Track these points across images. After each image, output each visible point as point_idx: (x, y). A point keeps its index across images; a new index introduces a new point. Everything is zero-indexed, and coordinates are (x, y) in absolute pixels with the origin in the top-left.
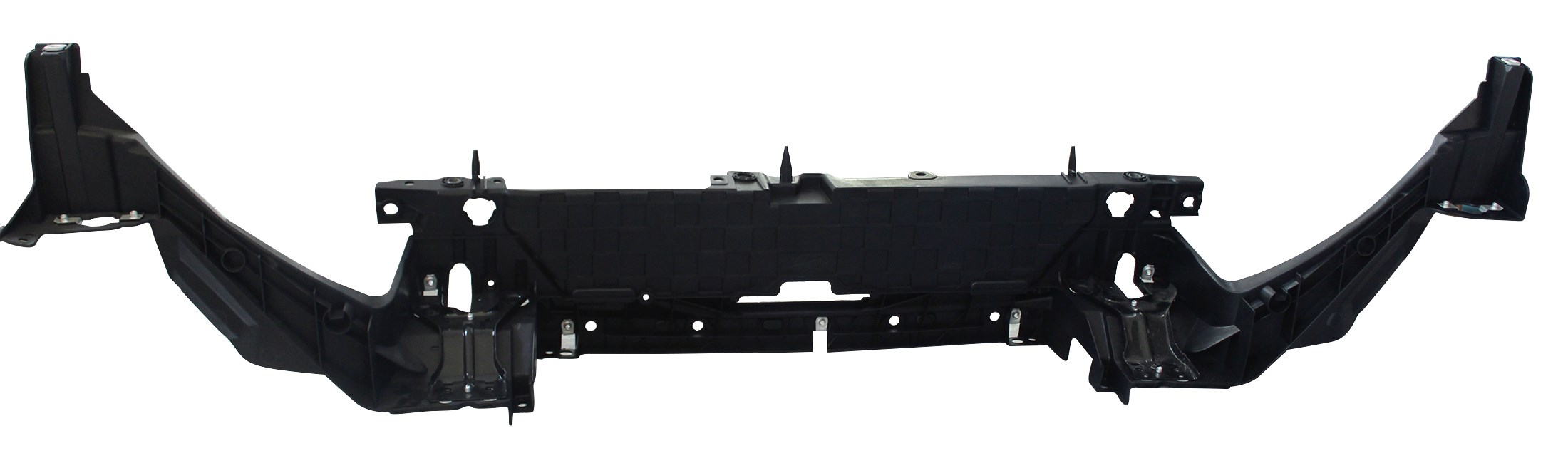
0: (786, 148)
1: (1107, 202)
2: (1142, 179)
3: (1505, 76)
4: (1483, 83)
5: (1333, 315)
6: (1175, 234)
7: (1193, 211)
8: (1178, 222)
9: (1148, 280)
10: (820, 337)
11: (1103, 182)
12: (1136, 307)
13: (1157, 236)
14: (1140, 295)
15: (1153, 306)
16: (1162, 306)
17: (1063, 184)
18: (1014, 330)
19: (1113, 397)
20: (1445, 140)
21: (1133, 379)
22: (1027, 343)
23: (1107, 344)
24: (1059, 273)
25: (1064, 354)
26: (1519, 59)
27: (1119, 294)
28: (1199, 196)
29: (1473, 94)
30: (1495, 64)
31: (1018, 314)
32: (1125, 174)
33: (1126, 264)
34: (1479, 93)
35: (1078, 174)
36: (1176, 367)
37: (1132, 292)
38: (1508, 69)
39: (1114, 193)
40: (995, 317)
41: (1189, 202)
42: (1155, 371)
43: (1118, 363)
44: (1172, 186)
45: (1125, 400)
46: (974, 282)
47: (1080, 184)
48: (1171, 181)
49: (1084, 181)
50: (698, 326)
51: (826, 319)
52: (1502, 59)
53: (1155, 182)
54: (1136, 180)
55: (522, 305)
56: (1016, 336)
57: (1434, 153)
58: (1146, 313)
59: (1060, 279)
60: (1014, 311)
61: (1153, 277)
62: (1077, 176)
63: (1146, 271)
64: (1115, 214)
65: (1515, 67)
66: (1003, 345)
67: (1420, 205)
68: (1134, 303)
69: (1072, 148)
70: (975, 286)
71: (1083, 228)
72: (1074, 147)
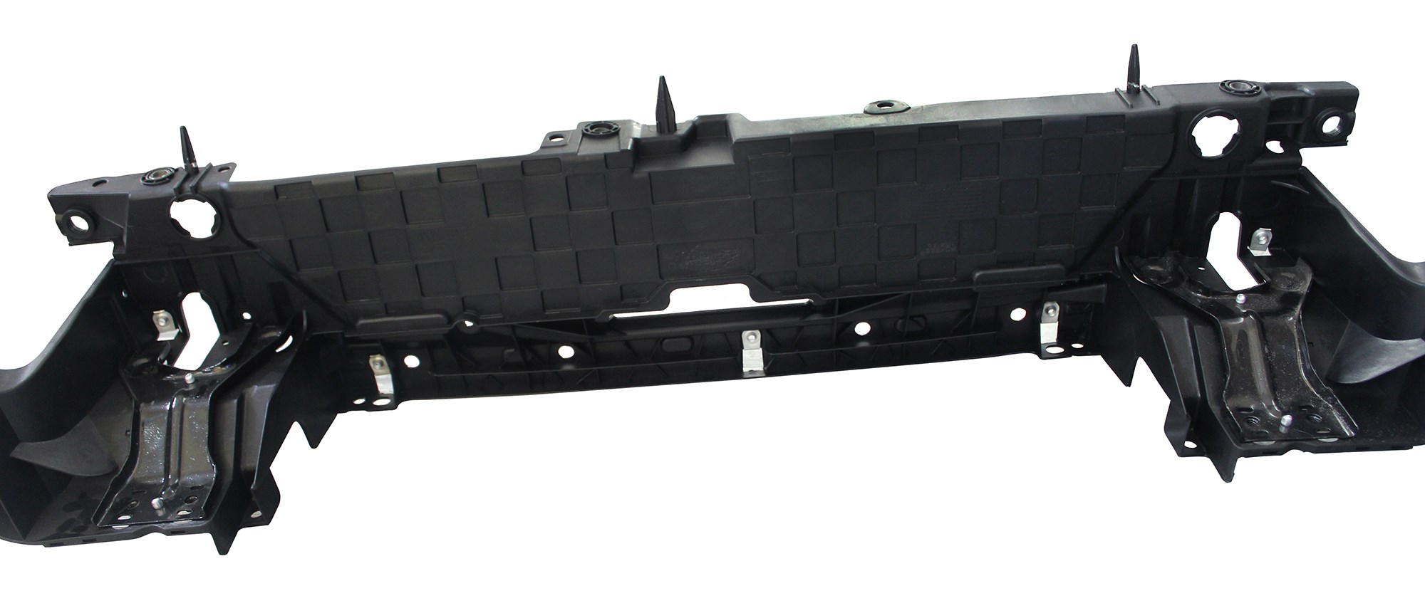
0: (662, 80)
1: (1194, 133)
2: (1253, 91)
6: (1306, 178)
7: (1339, 139)
8: (1314, 159)
9: (1261, 251)
10: (753, 356)
11: (1186, 100)
12: (1244, 305)
13: (1277, 182)
14: (1251, 282)
15: (1272, 302)
16: (1289, 301)
17: (1118, 107)
18: (1049, 332)
19: (1205, 465)
21: (1241, 441)
22: (1069, 353)
23: (1195, 374)
24: (1116, 249)
25: (1126, 377)
27: (1214, 283)
28: (1350, 114)
31: (1055, 309)
32: (1223, 84)
33: (1226, 229)
35: (1144, 89)
36: (1316, 411)
37: (1238, 277)
39: (1205, 118)
40: (1018, 314)
41: (1331, 125)
42: (1278, 422)
43: (1215, 409)
44: (1303, 100)
45: (1227, 474)
46: (979, 270)
47: (1146, 106)
48: (1302, 91)
49: (1154, 100)
50: (566, 352)
51: (758, 333)
53: (1276, 95)
54: (1242, 94)
55: (278, 351)
56: (1054, 339)
58: (1260, 316)
59: (1117, 260)
60: (1047, 305)
61: (1269, 247)
62: (1142, 93)
63: (1258, 238)
64: (1207, 152)
66: (1031, 358)
68: (1241, 299)
69: (1133, 47)
70: (980, 276)
71: (1153, 179)
72: (1137, 45)
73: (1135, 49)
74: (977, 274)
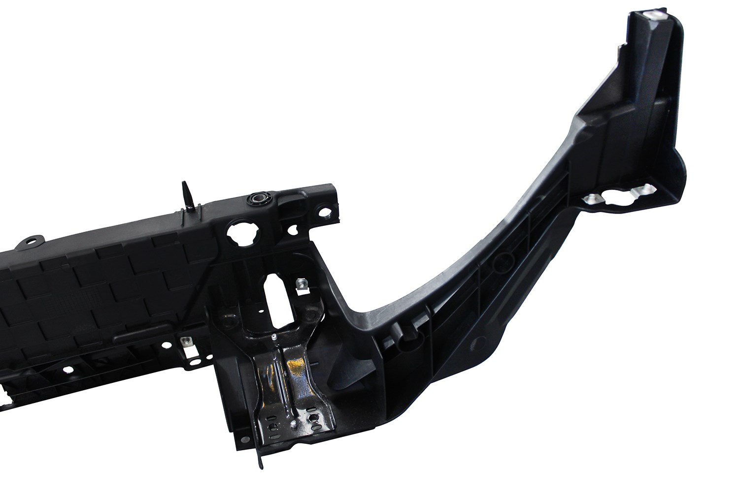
3: (650, 35)
4: (623, 46)
5: (475, 341)
7: (334, 219)
9: (304, 290)
11: (220, 215)
12: (276, 342)
13: (297, 253)
18: (191, 351)
20: (582, 125)
22: (203, 363)
24: (205, 307)
26: (664, 10)
28: (335, 204)
29: (611, 63)
30: (636, 21)
31: (189, 339)
33: (274, 284)
34: (620, 59)
35: (197, 207)
38: (653, 26)
40: (167, 345)
41: (324, 213)
44: (303, 199)
46: (115, 335)
48: (302, 194)
52: (645, 14)
54: (257, 204)
57: (571, 143)
59: (207, 314)
60: (183, 338)
61: (308, 288)
62: (197, 210)
63: (299, 284)
64: (242, 244)
65: (661, 23)
67: (563, 204)
68: (274, 338)
69: (183, 183)
70: (117, 339)
71: (211, 266)
72: (185, 182)
73: (184, 184)
74: (116, 338)
